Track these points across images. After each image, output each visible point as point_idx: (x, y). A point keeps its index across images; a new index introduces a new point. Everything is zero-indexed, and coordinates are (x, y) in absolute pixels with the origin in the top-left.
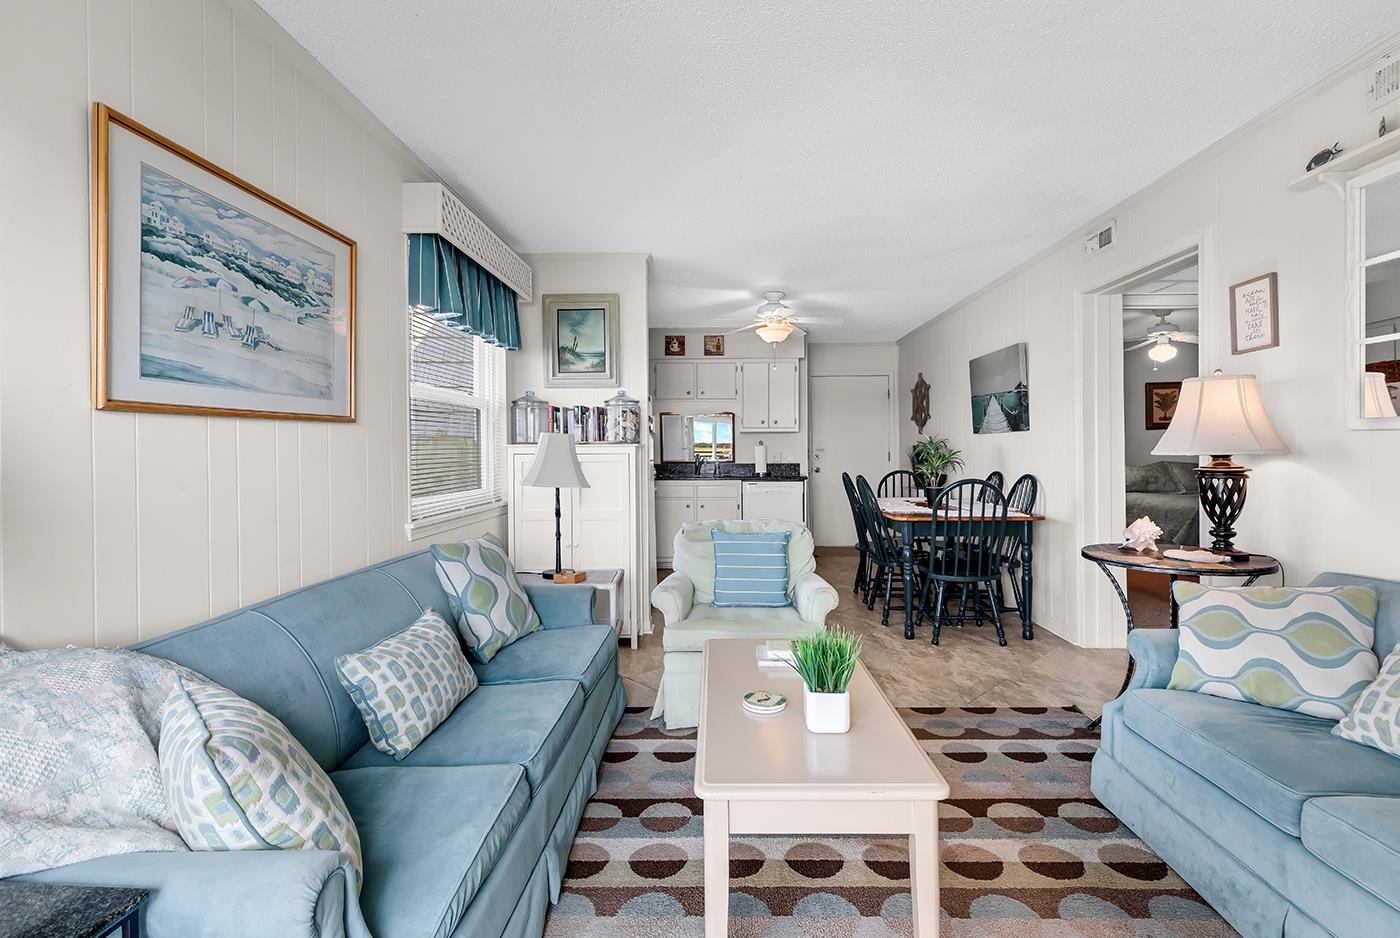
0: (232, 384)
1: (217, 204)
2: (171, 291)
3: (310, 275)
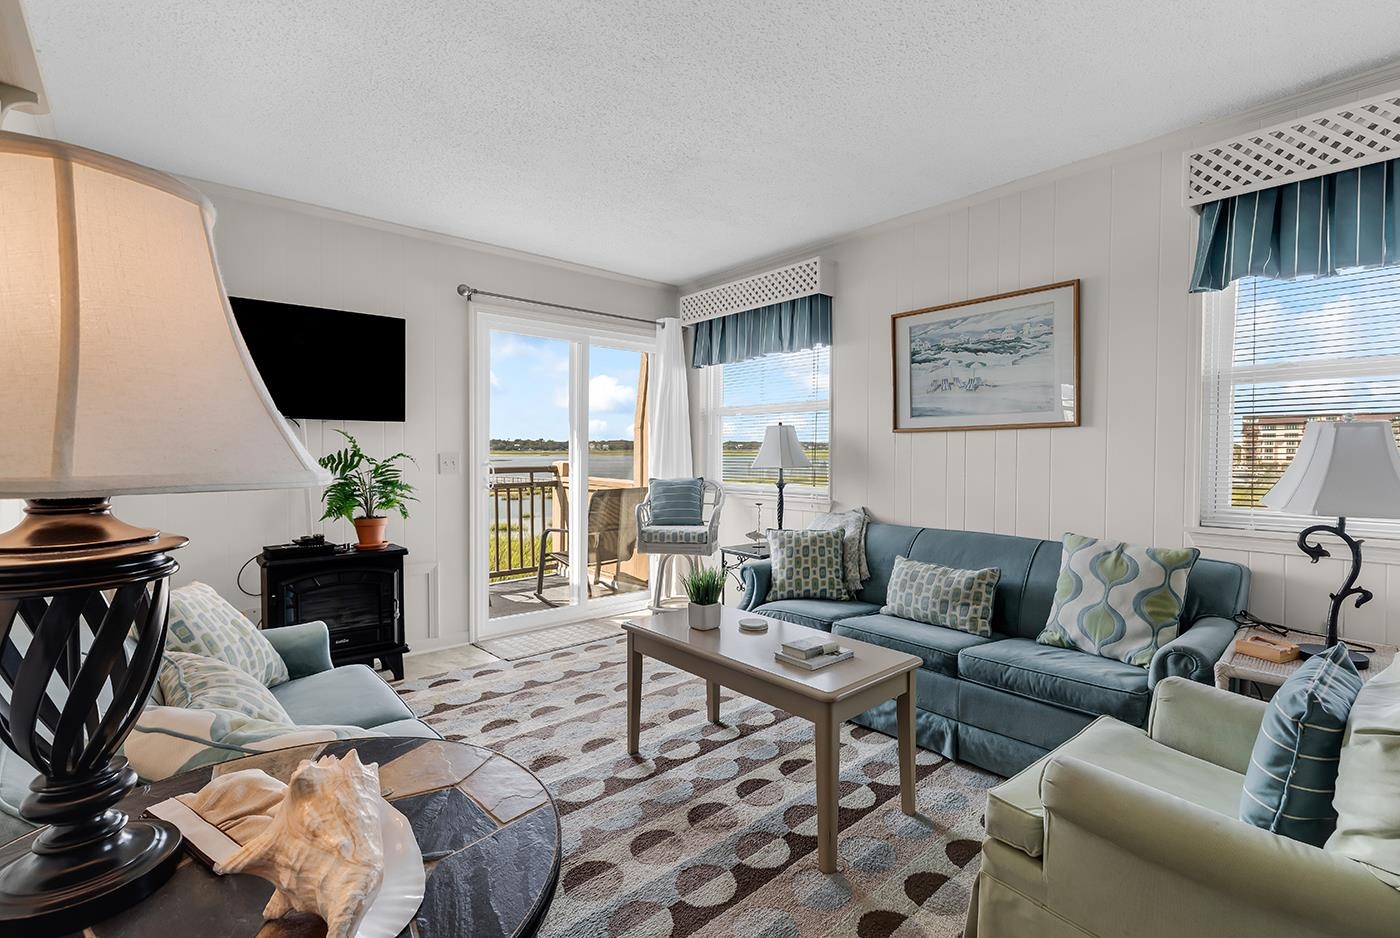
0: (960, 413)
2: (925, 375)
3: (1026, 328)
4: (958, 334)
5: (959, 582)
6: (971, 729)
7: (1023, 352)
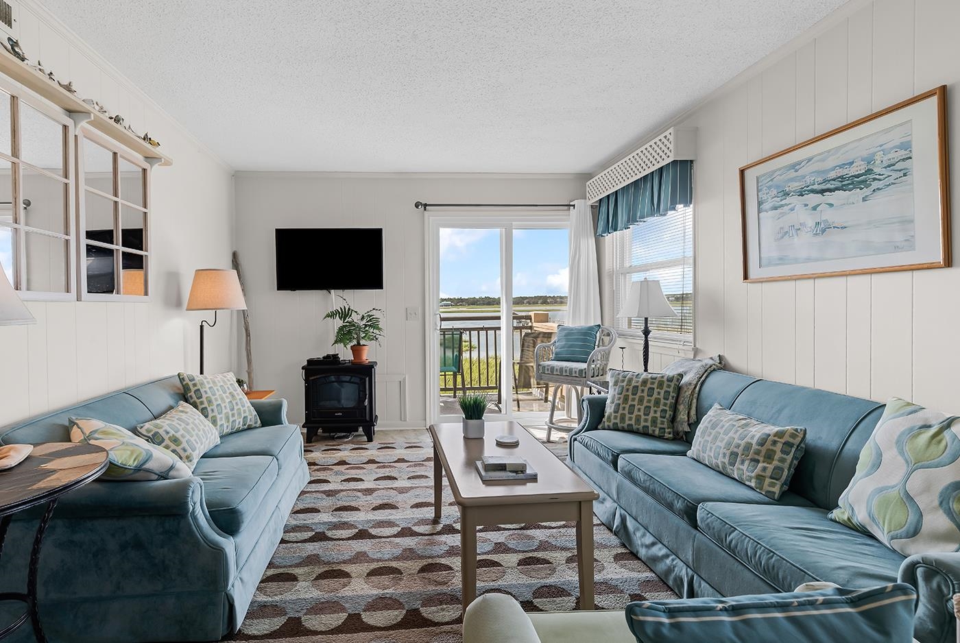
1: (794, 166)
3: (878, 158)
4: (804, 177)
5: (753, 437)
6: (703, 584)
7: (875, 185)
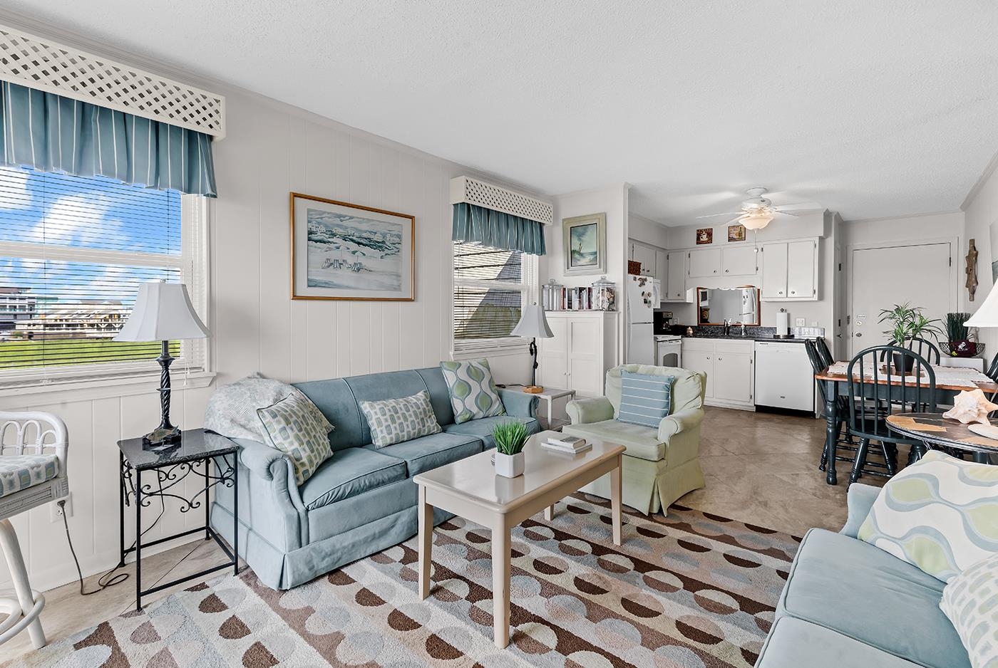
0: (348, 287)
1: (339, 216)
2: (320, 253)
3: (388, 236)
7: (386, 251)
